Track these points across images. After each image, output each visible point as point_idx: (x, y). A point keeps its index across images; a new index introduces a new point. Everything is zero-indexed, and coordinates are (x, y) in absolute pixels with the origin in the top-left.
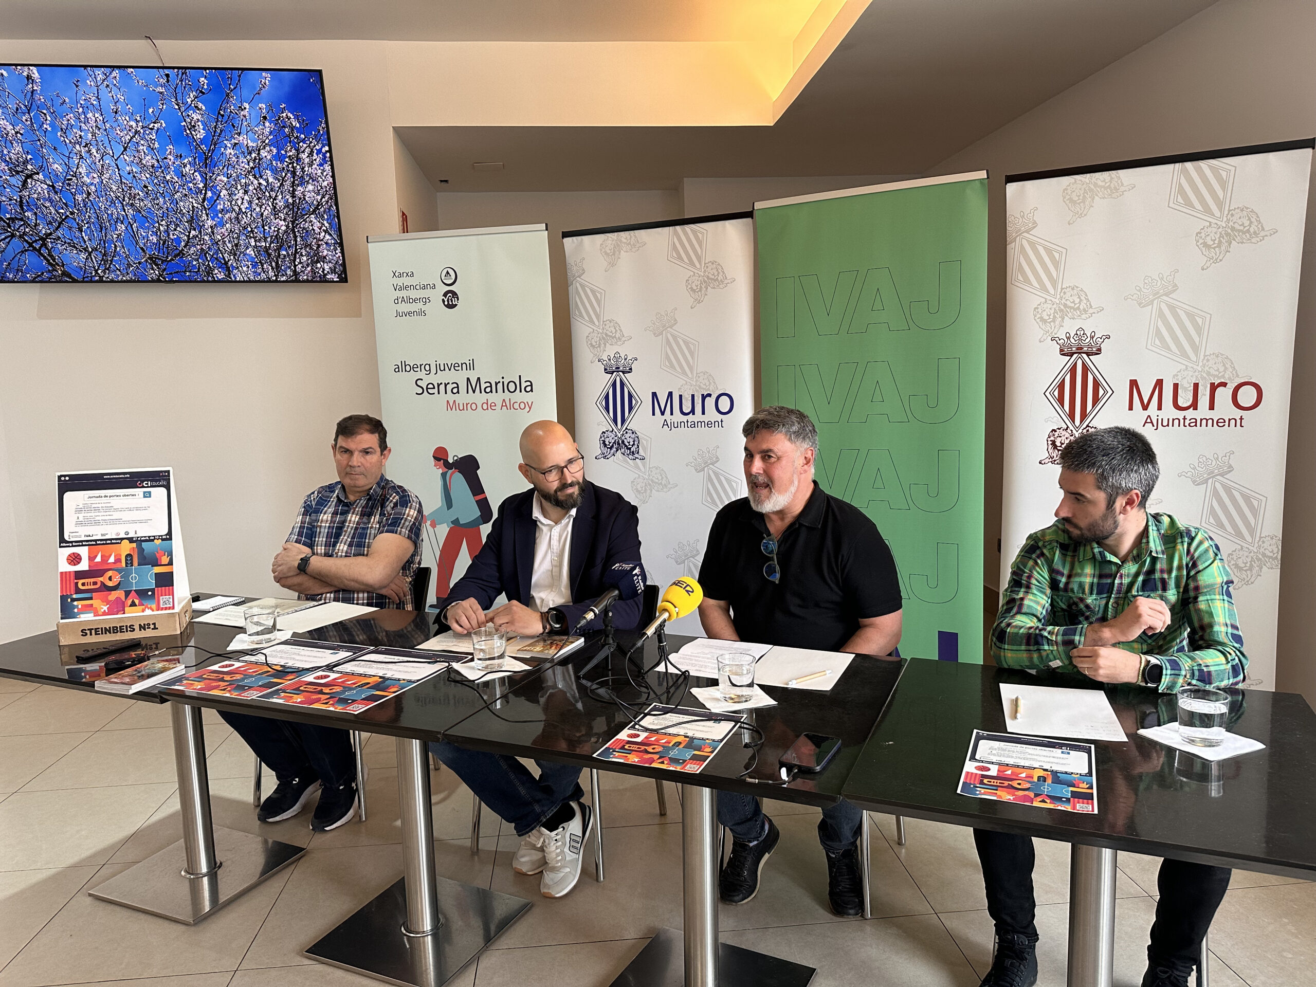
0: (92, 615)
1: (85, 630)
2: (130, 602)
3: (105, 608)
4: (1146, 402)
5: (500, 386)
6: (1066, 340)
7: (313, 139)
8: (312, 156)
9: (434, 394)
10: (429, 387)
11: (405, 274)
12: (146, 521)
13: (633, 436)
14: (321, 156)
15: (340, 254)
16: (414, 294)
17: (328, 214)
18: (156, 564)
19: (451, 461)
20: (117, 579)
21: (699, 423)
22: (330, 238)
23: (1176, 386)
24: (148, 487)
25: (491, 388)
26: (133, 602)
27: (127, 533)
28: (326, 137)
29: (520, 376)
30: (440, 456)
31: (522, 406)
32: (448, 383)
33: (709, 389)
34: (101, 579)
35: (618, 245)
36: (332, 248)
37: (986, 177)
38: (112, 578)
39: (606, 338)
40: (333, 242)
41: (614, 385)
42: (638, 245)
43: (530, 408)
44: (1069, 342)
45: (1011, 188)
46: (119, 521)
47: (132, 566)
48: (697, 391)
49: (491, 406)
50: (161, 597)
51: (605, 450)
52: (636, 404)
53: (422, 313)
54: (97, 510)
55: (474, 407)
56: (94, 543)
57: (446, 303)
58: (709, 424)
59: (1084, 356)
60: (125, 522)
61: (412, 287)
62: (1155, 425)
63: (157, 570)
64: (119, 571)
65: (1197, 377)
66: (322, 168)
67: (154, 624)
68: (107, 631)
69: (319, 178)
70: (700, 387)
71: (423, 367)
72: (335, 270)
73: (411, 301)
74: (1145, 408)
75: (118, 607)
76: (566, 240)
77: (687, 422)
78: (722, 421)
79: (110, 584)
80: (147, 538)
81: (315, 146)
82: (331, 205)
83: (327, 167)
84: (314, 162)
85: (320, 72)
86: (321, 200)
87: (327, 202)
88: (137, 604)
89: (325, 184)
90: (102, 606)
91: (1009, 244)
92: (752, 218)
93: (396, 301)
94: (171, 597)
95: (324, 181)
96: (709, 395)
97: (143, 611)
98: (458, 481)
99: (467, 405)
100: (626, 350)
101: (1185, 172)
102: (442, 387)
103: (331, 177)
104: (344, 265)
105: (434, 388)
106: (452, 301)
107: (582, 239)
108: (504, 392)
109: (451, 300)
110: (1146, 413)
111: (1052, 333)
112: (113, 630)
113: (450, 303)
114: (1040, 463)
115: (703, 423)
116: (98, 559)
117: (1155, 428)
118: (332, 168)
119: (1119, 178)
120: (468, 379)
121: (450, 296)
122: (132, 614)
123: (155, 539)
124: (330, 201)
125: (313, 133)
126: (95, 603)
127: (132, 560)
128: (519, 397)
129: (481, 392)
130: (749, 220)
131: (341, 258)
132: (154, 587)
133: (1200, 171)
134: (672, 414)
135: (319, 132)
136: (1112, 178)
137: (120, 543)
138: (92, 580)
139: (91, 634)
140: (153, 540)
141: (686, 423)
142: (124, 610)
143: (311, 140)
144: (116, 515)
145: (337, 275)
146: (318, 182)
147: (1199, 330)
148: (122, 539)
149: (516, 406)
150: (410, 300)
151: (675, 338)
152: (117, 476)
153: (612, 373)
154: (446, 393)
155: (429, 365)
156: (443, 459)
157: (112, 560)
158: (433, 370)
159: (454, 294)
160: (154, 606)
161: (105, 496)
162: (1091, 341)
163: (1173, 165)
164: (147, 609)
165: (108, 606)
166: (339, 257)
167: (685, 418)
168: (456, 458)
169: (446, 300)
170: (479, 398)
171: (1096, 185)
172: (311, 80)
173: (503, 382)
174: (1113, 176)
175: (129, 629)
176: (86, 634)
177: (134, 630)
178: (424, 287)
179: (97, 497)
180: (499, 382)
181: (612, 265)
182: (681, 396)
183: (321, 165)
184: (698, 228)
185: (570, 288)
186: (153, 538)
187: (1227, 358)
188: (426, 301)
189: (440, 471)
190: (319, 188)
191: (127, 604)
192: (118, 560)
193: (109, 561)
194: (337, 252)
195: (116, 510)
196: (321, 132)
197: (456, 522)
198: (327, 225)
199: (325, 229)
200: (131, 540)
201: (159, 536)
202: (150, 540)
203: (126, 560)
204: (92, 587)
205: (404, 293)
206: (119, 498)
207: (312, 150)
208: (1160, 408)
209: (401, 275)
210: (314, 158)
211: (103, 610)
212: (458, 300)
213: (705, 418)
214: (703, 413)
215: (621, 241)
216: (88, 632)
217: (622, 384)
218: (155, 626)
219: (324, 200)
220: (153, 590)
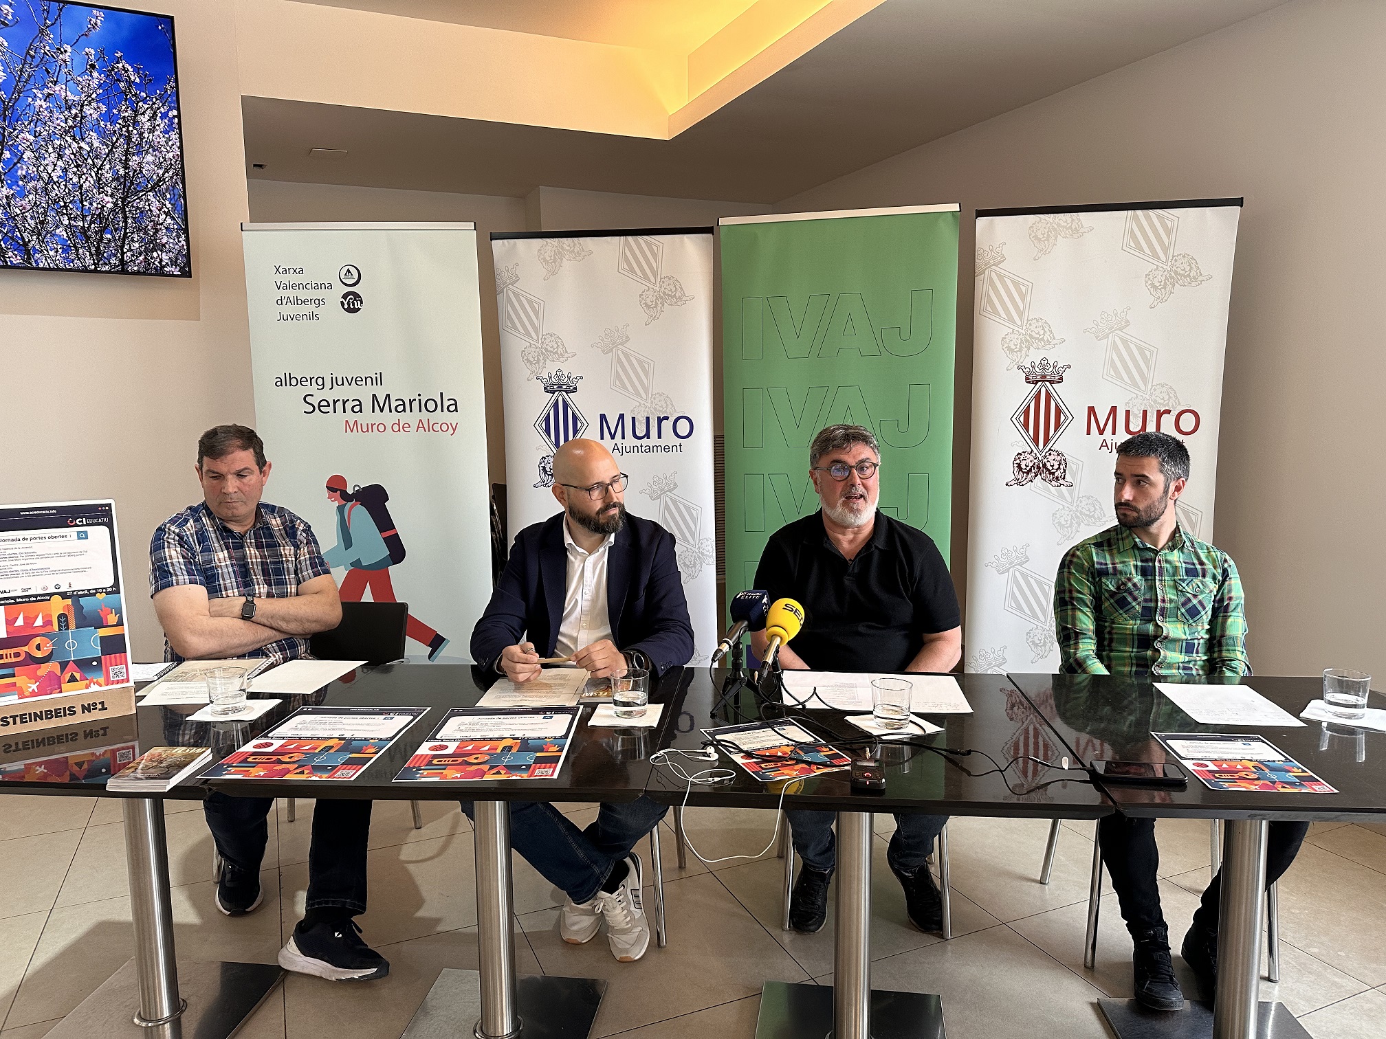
0: (16, 697)
1: (7, 718)
2: (68, 676)
3: (34, 687)
4: (1102, 427)
5: (415, 405)
6: (1031, 369)
7: (157, 100)
8: (155, 119)
9: (329, 412)
10: (322, 404)
11: (292, 271)
12: (84, 570)
14: (167, 122)
15: (184, 243)
16: (302, 294)
17: (172, 193)
18: (100, 624)
19: (350, 491)
20: (47, 648)
21: (655, 448)
22: (172, 222)
23: (1128, 413)
24: (83, 525)
25: (403, 407)
26: (72, 676)
27: (58, 587)
28: (174, 98)
29: (442, 394)
30: (336, 486)
31: (444, 427)
32: (348, 400)
33: (666, 412)
34: (26, 648)
35: (560, 253)
36: (174, 234)
37: (959, 210)
38: (40, 647)
39: (545, 354)
40: (176, 227)
41: (556, 405)
42: (583, 254)
43: (454, 430)
44: (1034, 370)
45: (982, 222)
46: (46, 571)
47: (68, 629)
48: (653, 413)
49: (405, 428)
50: (111, 668)
51: (543, 477)
52: (581, 427)
53: (313, 317)
54: (13, 557)
55: (381, 428)
56: (13, 601)
57: (346, 306)
58: (666, 449)
59: (1048, 384)
60: (54, 572)
61: (301, 286)
62: (1110, 448)
63: (103, 632)
64: (50, 636)
65: (1145, 405)
66: (167, 136)
67: (102, 703)
68: (39, 716)
69: (162, 148)
70: (655, 409)
71: (314, 380)
72: (176, 262)
73: (299, 302)
74: (1101, 432)
75: (52, 683)
76: (494, 242)
77: (641, 446)
78: (680, 446)
79: (39, 654)
80: (86, 592)
81: (159, 108)
82: (177, 183)
83: (174, 136)
84: (157, 128)
85: (172, 18)
86: (163, 174)
87: (172, 178)
88: (79, 680)
89: (171, 155)
90: (29, 685)
91: (977, 276)
92: (713, 234)
93: (280, 302)
94: (124, 666)
95: (168, 152)
96: (667, 418)
97: (87, 687)
98: (360, 516)
99: (372, 425)
100: (569, 368)
101: (1136, 218)
102: (339, 405)
103: (179, 148)
104: (188, 256)
105: (329, 405)
106: (354, 304)
107: (515, 244)
108: (420, 411)
109: (352, 303)
110: (1102, 437)
111: (1018, 362)
112: (46, 715)
113: (352, 307)
114: (1007, 485)
115: (659, 448)
116: (20, 622)
117: (1110, 451)
118: (181, 138)
119: (1079, 220)
120: (374, 396)
121: (351, 299)
122: (73, 692)
123: (97, 592)
124: (175, 177)
125: (158, 92)
126: (19, 680)
127: (67, 621)
128: (440, 417)
129: (391, 411)
130: (710, 235)
131: (185, 247)
132: (100, 655)
133: (1148, 218)
134: (623, 438)
135: (166, 91)
136: (1073, 220)
137: (49, 600)
138: (13, 651)
139: (15, 723)
140: (94, 595)
141: (640, 448)
142: (60, 688)
143: (154, 100)
144: (41, 564)
145: (178, 268)
146: (160, 153)
147: (1147, 362)
148: (51, 595)
149: (437, 427)
150: (297, 301)
151: (627, 356)
152: (38, 512)
153: (553, 392)
154: (344, 412)
155: (323, 379)
156: (339, 490)
157: (39, 622)
158: (328, 384)
159: (357, 296)
160: (102, 680)
161: (25, 539)
162: (1054, 370)
163: (1126, 211)
164: (92, 684)
165: (38, 683)
166: (183, 245)
167: (638, 443)
168: (357, 488)
169: (346, 303)
170: (389, 418)
171: (1059, 225)
172: (160, 28)
173: (420, 400)
174: (1074, 218)
175: (68, 712)
176: (8, 723)
177: (75, 712)
178: (317, 287)
179: (13, 540)
180: (415, 400)
181: (553, 273)
182: (634, 419)
183: (166, 132)
184: (654, 241)
185: (500, 297)
186: (94, 591)
187: (1171, 388)
188: (320, 302)
189: (336, 504)
190: (162, 160)
191: (64, 679)
192: (48, 622)
193: (35, 625)
194: (180, 239)
195: (41, 556)
196: (169, 93)
197: (357, 564)
198: (169, 206)
199: (167, 210)
200: (64, 595)
201: (103, 589)
202: (90, 594)
203: (59, 622)
204: (14, 660)
205: (291, 293)
206: (44, 540)
207: (155, 113)
208: (1114, 433)
209: (285, 271)
210: (157, 123)
211: (30, 690)
212: (362, 303)
213: (662, 443)
214: (660, 437)
215: (563, 248)
216: (11, 720)
217: (566, 405)
218: (103, 705)
219: (167, 175)
220: (98, 660)
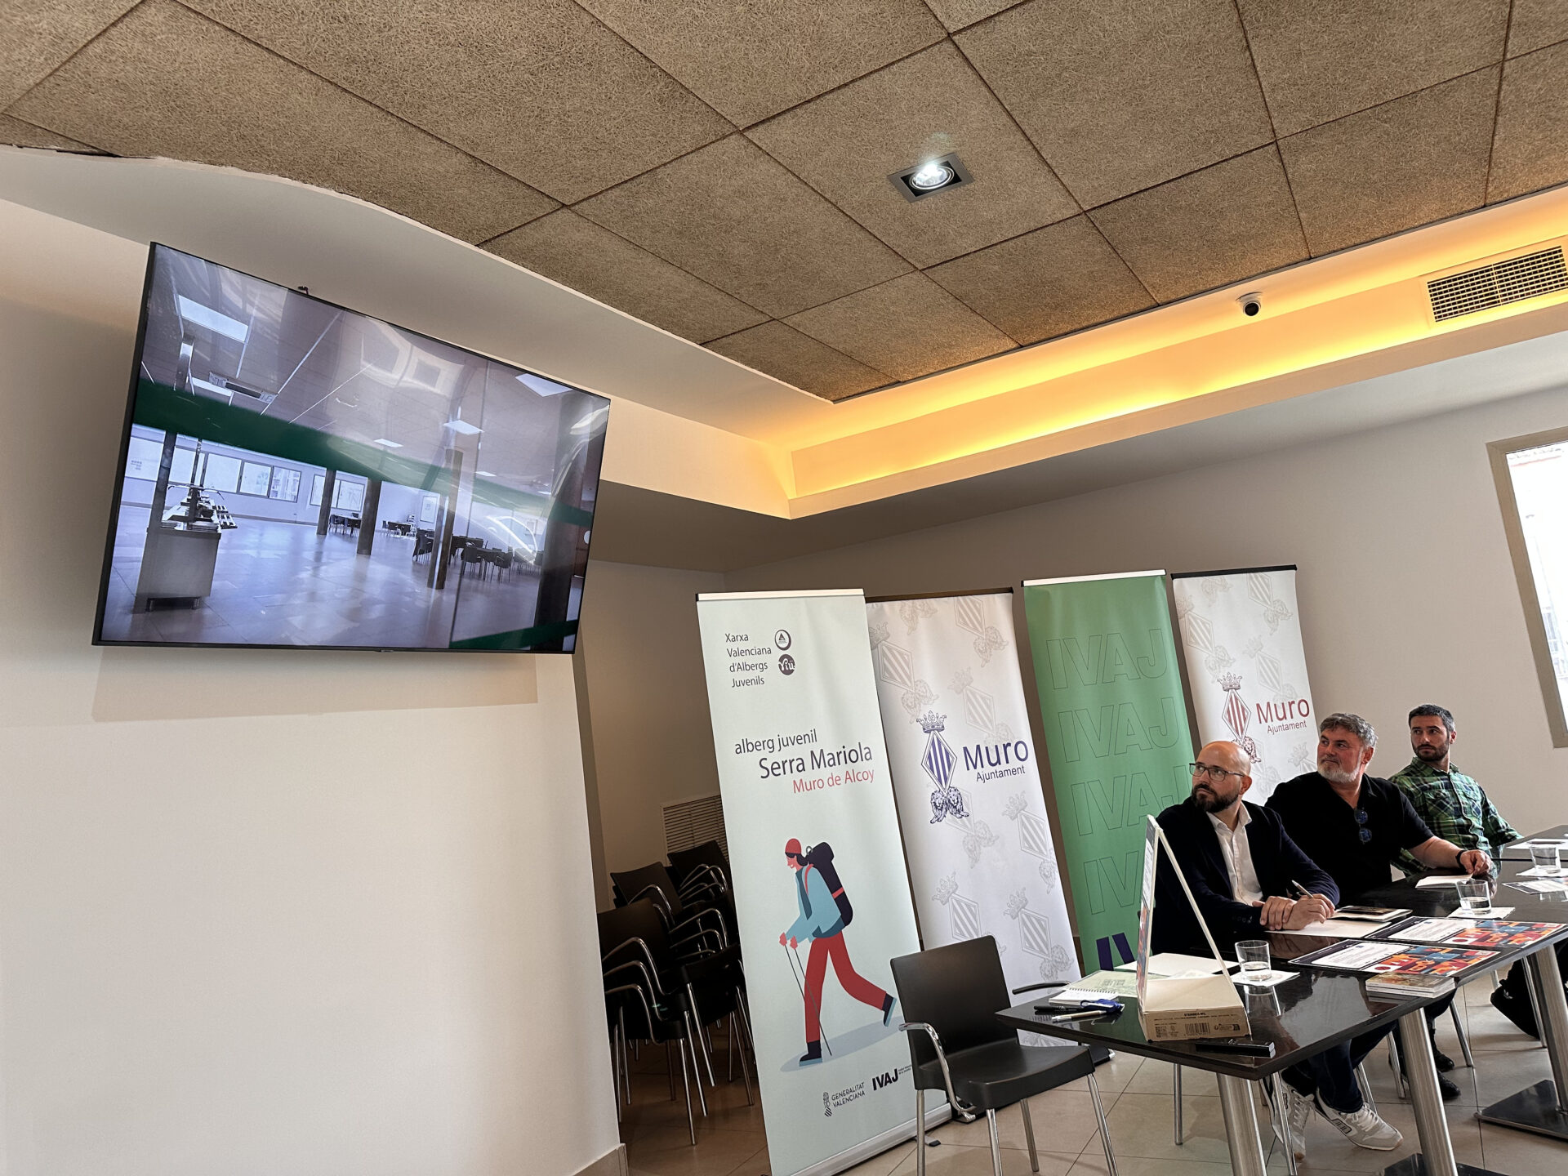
4: (1265, 717)
5: (842, 757)
6: (1224, 681)
9: (780, 774)
10: (774, 767)
11: (739, 638)
13: (956, 793)
16: (750, 660)
19: (804, 854)
21: (1006, 772)
23: (1276, 705)
25: (834, 760)
29: (859, 744)
30: (792, 851)
31: (865, 775)
32: (793, 760)
33: (1008, 739)
35: (914, 612)
37: (1162, 574)
39: (919, 699)
41: (933, 744)
42: (930, 611)
43: (872, 778)
44: (1226, 682)
48: (999, 742)
49: (835, 781)
51: (938, 812)
52: (953, 760)
53: (759, 681)
55: (821, 784)
57: (783, 669)
58: (1014, 772)
59: (1234, 690)
61: (747, 652)
65: (1282, 699)
70: (1000, 738)
71: (765, 743)
73: (748, 667)
77: (996, 772)
78: (1022, 767)
91: (1180, 618)
92: (1012, 593)
93: (733, 668)
96: (1009, 744)
98: (814, 876)
99: (814, 782)
100: (936, 709)
101: (1251, 578)
102: (787, 765)
105: (779, 768)
106: (788, 667)
107: (882, 606)
108: (846, 763)
109: (786, 665)
110: (1267, 724)
111: (1217, 677)
113: (787, 669)
115: (1010, 771)
120: (812, 753)
121: (786, 661)
129: (825, 766)
130: (1009, 594)
133: (1257, 578)
134: (982, 767)
147: (1276, 670)
149: (860, 777)
150: (745, 667)
151: (973, 695)
153: (929, 732)
154: (792, 772)
155: (772, 741)
156: (795, 854)
158: (777, 747)
159: (790, 658)
162: (1235, 681)
167: (993, 769)
168: (809, 850)
169: (782, 665)
170: (824, 773)
173: (845, 752)
178: (760, 652)
180: (841, 752)
181: (913, 629)
182: (987, 748)
184: (976, 600)
185: (875, 652)
187: (1290, 686)
188: (763, 667)
197: (817, 933)
205: (740, 660)
208: (1272, 720)
212: (795, 664)
213: (1010, 766)
214: (1007, 762)
215: (916, 608)
217: (939, 743)
